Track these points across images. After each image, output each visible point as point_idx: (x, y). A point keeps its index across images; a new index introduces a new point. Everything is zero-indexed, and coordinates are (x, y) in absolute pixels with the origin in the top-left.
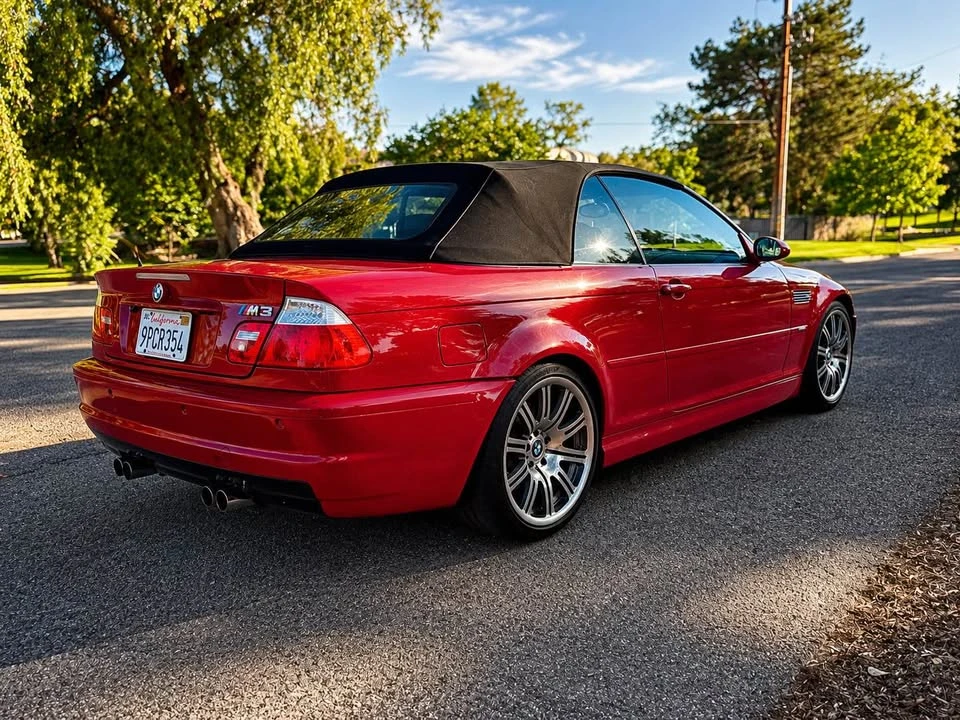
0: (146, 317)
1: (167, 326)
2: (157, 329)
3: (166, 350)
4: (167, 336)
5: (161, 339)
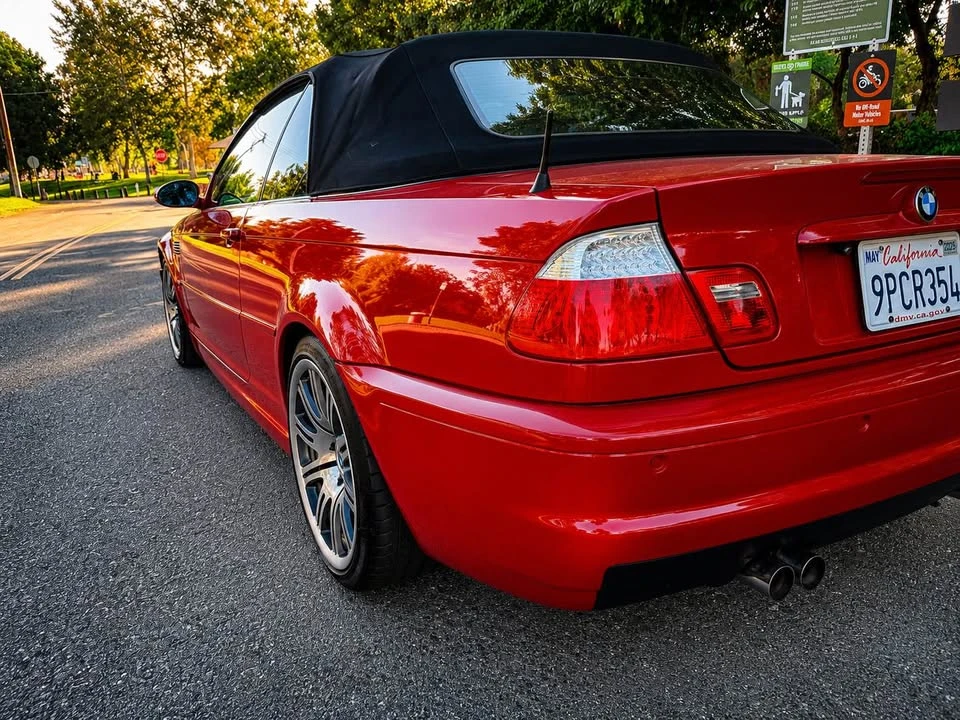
0: (873, 258)
1: (920, 264)
2: (903, 274)
3: (933, 303)
5: (918, 289)
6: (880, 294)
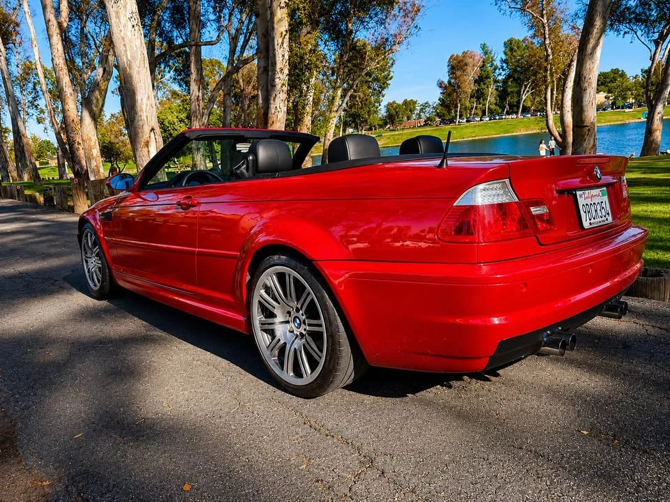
0: (581, 197)
2: (591, 204)
3: (602, 217)
4: (599, 207)
5: (596, 211)
6: (585, 212)
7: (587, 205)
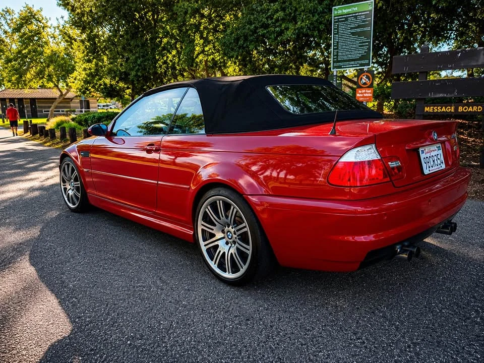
0: (423, 153)
1: (433, 154)
2: (430, 157)
3: (438, 165)
4: (435, 158)
5: (434, 161)
6: (426, 163)
7: (427, 157)
